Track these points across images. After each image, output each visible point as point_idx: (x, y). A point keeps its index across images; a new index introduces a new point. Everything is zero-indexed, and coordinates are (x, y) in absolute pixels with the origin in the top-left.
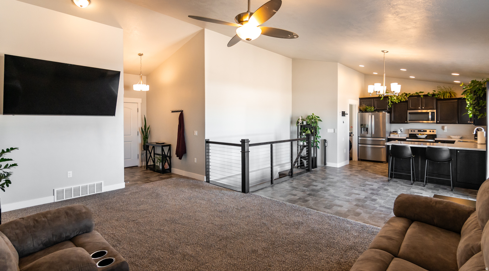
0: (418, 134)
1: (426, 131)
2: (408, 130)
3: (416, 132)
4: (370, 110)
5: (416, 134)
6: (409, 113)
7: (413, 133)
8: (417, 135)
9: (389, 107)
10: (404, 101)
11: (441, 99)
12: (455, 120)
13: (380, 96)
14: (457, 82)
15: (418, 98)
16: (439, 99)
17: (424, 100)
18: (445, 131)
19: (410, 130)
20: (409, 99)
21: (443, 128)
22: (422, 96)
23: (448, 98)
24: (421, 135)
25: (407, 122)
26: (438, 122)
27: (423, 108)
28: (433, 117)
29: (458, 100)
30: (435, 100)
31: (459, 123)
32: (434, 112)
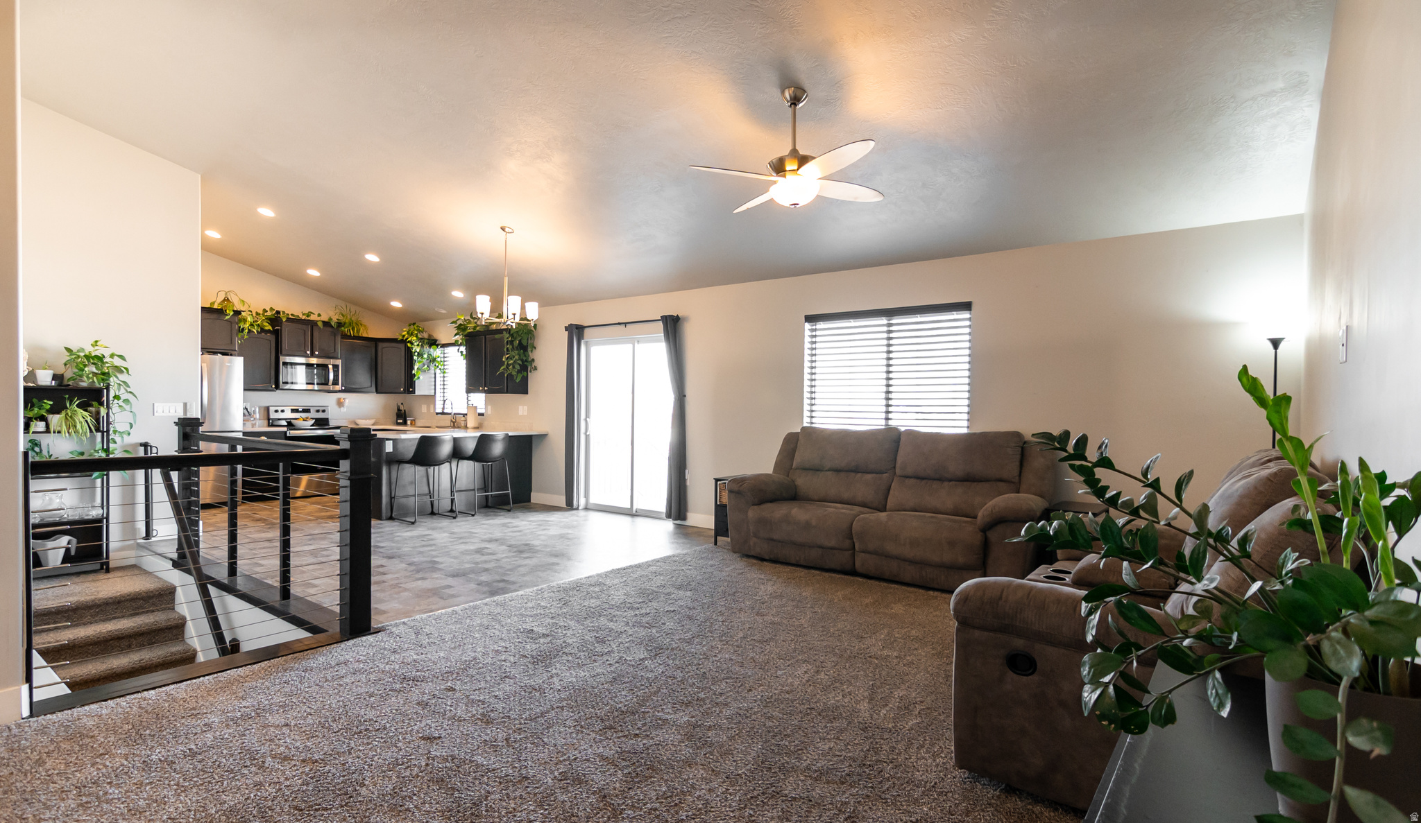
1: (309, 412)
2: (268, 408)
3: (288, 414)
6: (283, 362)
8: (292, 421)
9: (239, 342)
10: (269, 330)
11: (350, 337)
12: (370, 384)
13: (216, 306)
14: (396, 304)
15: (304, 327)
16: (345, 336)
17: (316, 334)
18: (344, 410)
19: (272, 409)
20: (283, 326)
21: (340, 403)
22: (320, 324)
23: (360, 335)
24: (304, 420)
25: (277, 387)
26: (343, 388)
27: (317, 353)
28: (336, 376)
29: (376, 341)
30: (339, 338)
31: (379, 391)
32: (338, 365)
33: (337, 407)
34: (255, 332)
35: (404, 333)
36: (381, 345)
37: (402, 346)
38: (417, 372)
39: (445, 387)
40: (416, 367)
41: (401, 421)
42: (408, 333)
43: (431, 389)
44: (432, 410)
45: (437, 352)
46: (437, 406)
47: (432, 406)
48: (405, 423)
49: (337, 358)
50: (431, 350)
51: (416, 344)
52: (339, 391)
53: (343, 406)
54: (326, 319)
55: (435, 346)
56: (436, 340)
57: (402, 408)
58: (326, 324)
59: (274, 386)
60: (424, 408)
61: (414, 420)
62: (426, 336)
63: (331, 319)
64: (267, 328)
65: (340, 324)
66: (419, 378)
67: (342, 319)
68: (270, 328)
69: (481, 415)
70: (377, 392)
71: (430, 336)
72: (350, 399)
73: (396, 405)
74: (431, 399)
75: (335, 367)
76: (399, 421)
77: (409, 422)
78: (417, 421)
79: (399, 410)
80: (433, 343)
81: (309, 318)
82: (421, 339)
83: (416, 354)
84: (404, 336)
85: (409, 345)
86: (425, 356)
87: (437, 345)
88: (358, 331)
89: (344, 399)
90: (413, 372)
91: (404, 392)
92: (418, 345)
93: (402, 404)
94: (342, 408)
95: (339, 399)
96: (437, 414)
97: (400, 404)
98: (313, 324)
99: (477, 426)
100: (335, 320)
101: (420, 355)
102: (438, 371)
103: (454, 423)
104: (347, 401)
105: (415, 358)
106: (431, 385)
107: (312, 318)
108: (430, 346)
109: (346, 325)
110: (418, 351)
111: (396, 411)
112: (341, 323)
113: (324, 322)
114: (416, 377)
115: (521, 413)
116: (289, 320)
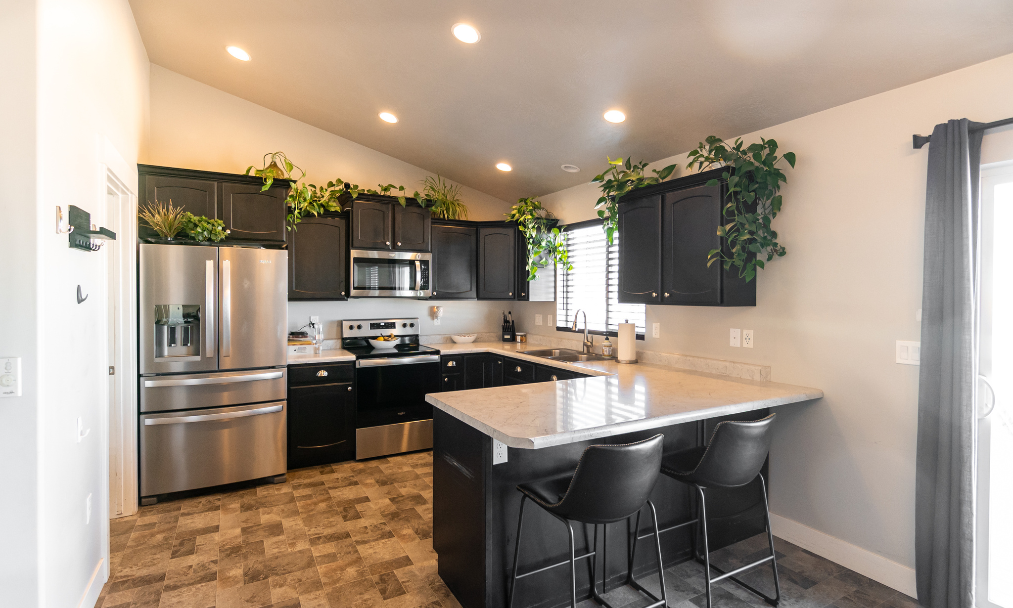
0: (375, 338)
1: (392, 326)
2: (340, 324)
3: (366, 332)
4: (205, 233)
5: (366, 339)
6: (357, 260)
7: (356, 333)
8: (370, 341)
9: (289, 228)
10: (336, 211)
11: (443, 221)
12: (469, 286)
13: (252, 173)
14: (504, 167)
15: (383, 208)
16: (438, 220)
17: (399, 217)
18: (437, 322)
19: (346, 325)
20: (355, 206)
21: (433, 314)
22: (403, 202)
23: (457, 218)
24: (385, 340)
25: (348, 295)
26: (435, 293)
27: (399, 244)
28: (425, 277)
29: (477, 226)
30: (428, 222)
31: (481, 296)
32: (428, 261)
33: (429, 319)
34: (316, 214)
35: (514, 212)
36: (483, 232)
37: (510, 232)
38: (532, 268)
39: (570, 289)
40: (530, 261)
41: (508, 337)
42: (519, 212)
43: (549, 293)
44: (550, 324)
45: (560, 238)
46: (558, 318)
47: (550, 317)
48: (513, 339)
49: (426, 251)
50: (551, 235)
51: (530, 226)
52: (430, 298)
53: (437, 317)
54: (410, 195)
55: (556, 229)
56: (557, 221)
57: (509, 318)
58: (411, 201)
59: (343, 293)
60: (539, 320)
61: (525, 336)
62: (543, 214)
63: (417, 194)
64: (333, 209)
65: (430, 203)
66: (534, 277)
67: (435, 196)
68: (338, 209)
69: (640, 337)
70: (479, 298)
71: (548, 215)
72: (445, 307)
73: (502, 315)
74: (549, 307)
75: (424, 263)
76: (506, 337)
77: (518, 339)
78: (528, 336)
79: (506, 321)
80: (552, 224)
81: (388, 193)
82: (538, 218)
83: (531, 240)
84: (514, 215)
85: (521, 228)
86: (543, 244)
87: (560, 228)
88: (454, 213)
89: (438, 307)
90: (527, 268)
91: (513, 298)
92: (533, 227)
93: (510, 313)
94: (436, 320)
95: (432, 308)
96: (559, 329)
97: (507, 313)
98: (394, 201)
99: (634, 358)
100: (423, 195)
101: (536, 243)
102: (560, 266)
103: (588, 347)
104: (441, 310)
105: (530, 247)
106: (550, 287)
107: (393, 193)
108: (549, 231)
109: (437, 204)
110: (534, 236)
111: (502, 323)
112: (430, 201)
113: (407, 199)
114: (530, 276)
115: (735, 342)
116: (362, 196)
